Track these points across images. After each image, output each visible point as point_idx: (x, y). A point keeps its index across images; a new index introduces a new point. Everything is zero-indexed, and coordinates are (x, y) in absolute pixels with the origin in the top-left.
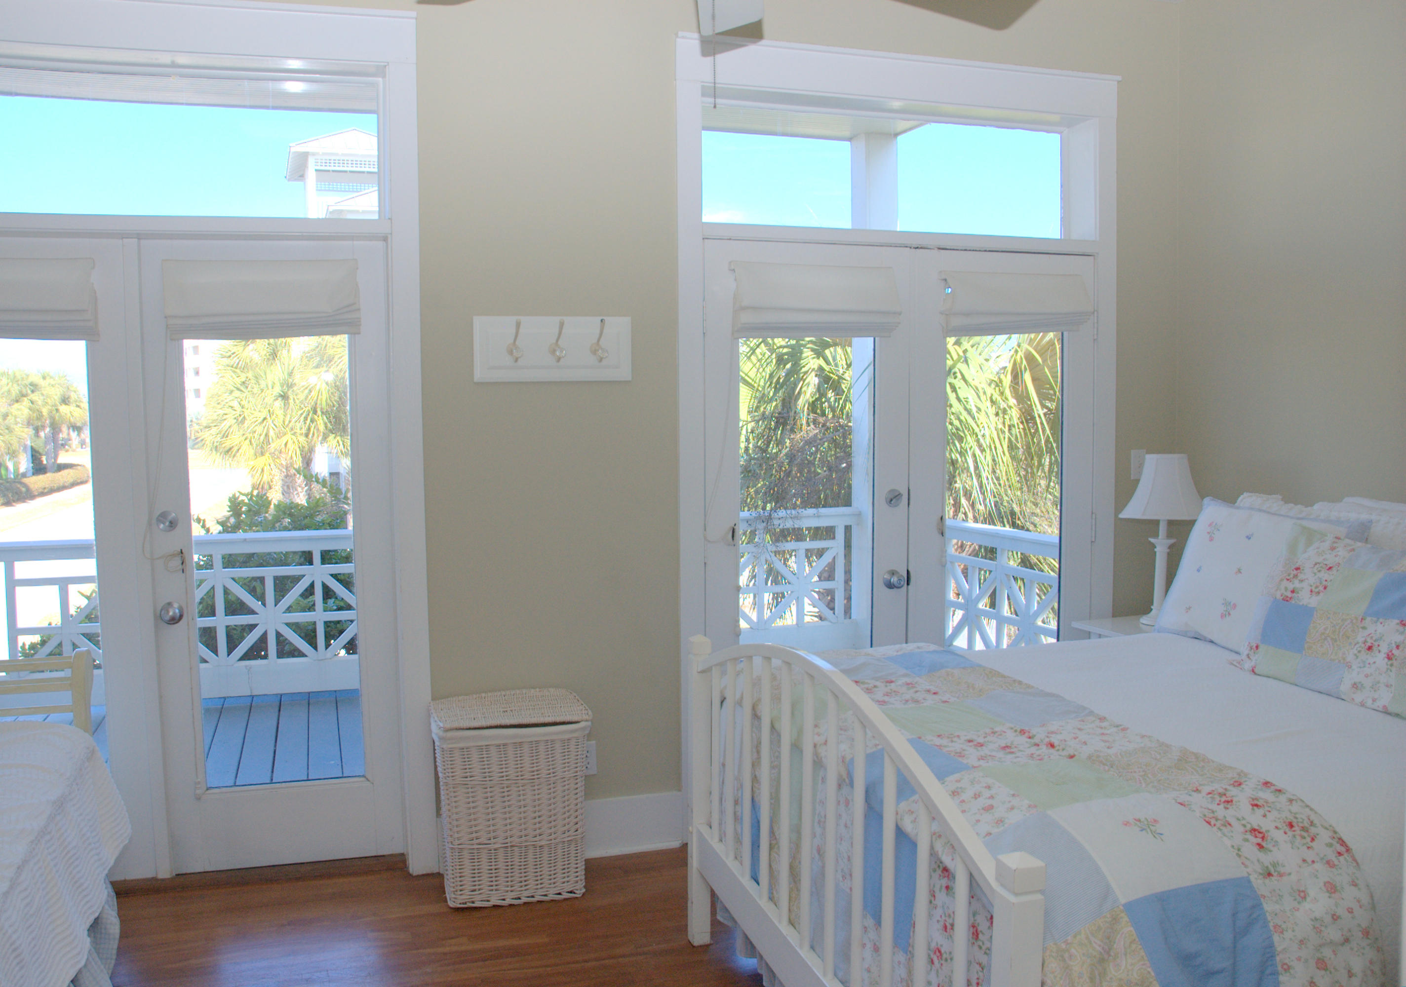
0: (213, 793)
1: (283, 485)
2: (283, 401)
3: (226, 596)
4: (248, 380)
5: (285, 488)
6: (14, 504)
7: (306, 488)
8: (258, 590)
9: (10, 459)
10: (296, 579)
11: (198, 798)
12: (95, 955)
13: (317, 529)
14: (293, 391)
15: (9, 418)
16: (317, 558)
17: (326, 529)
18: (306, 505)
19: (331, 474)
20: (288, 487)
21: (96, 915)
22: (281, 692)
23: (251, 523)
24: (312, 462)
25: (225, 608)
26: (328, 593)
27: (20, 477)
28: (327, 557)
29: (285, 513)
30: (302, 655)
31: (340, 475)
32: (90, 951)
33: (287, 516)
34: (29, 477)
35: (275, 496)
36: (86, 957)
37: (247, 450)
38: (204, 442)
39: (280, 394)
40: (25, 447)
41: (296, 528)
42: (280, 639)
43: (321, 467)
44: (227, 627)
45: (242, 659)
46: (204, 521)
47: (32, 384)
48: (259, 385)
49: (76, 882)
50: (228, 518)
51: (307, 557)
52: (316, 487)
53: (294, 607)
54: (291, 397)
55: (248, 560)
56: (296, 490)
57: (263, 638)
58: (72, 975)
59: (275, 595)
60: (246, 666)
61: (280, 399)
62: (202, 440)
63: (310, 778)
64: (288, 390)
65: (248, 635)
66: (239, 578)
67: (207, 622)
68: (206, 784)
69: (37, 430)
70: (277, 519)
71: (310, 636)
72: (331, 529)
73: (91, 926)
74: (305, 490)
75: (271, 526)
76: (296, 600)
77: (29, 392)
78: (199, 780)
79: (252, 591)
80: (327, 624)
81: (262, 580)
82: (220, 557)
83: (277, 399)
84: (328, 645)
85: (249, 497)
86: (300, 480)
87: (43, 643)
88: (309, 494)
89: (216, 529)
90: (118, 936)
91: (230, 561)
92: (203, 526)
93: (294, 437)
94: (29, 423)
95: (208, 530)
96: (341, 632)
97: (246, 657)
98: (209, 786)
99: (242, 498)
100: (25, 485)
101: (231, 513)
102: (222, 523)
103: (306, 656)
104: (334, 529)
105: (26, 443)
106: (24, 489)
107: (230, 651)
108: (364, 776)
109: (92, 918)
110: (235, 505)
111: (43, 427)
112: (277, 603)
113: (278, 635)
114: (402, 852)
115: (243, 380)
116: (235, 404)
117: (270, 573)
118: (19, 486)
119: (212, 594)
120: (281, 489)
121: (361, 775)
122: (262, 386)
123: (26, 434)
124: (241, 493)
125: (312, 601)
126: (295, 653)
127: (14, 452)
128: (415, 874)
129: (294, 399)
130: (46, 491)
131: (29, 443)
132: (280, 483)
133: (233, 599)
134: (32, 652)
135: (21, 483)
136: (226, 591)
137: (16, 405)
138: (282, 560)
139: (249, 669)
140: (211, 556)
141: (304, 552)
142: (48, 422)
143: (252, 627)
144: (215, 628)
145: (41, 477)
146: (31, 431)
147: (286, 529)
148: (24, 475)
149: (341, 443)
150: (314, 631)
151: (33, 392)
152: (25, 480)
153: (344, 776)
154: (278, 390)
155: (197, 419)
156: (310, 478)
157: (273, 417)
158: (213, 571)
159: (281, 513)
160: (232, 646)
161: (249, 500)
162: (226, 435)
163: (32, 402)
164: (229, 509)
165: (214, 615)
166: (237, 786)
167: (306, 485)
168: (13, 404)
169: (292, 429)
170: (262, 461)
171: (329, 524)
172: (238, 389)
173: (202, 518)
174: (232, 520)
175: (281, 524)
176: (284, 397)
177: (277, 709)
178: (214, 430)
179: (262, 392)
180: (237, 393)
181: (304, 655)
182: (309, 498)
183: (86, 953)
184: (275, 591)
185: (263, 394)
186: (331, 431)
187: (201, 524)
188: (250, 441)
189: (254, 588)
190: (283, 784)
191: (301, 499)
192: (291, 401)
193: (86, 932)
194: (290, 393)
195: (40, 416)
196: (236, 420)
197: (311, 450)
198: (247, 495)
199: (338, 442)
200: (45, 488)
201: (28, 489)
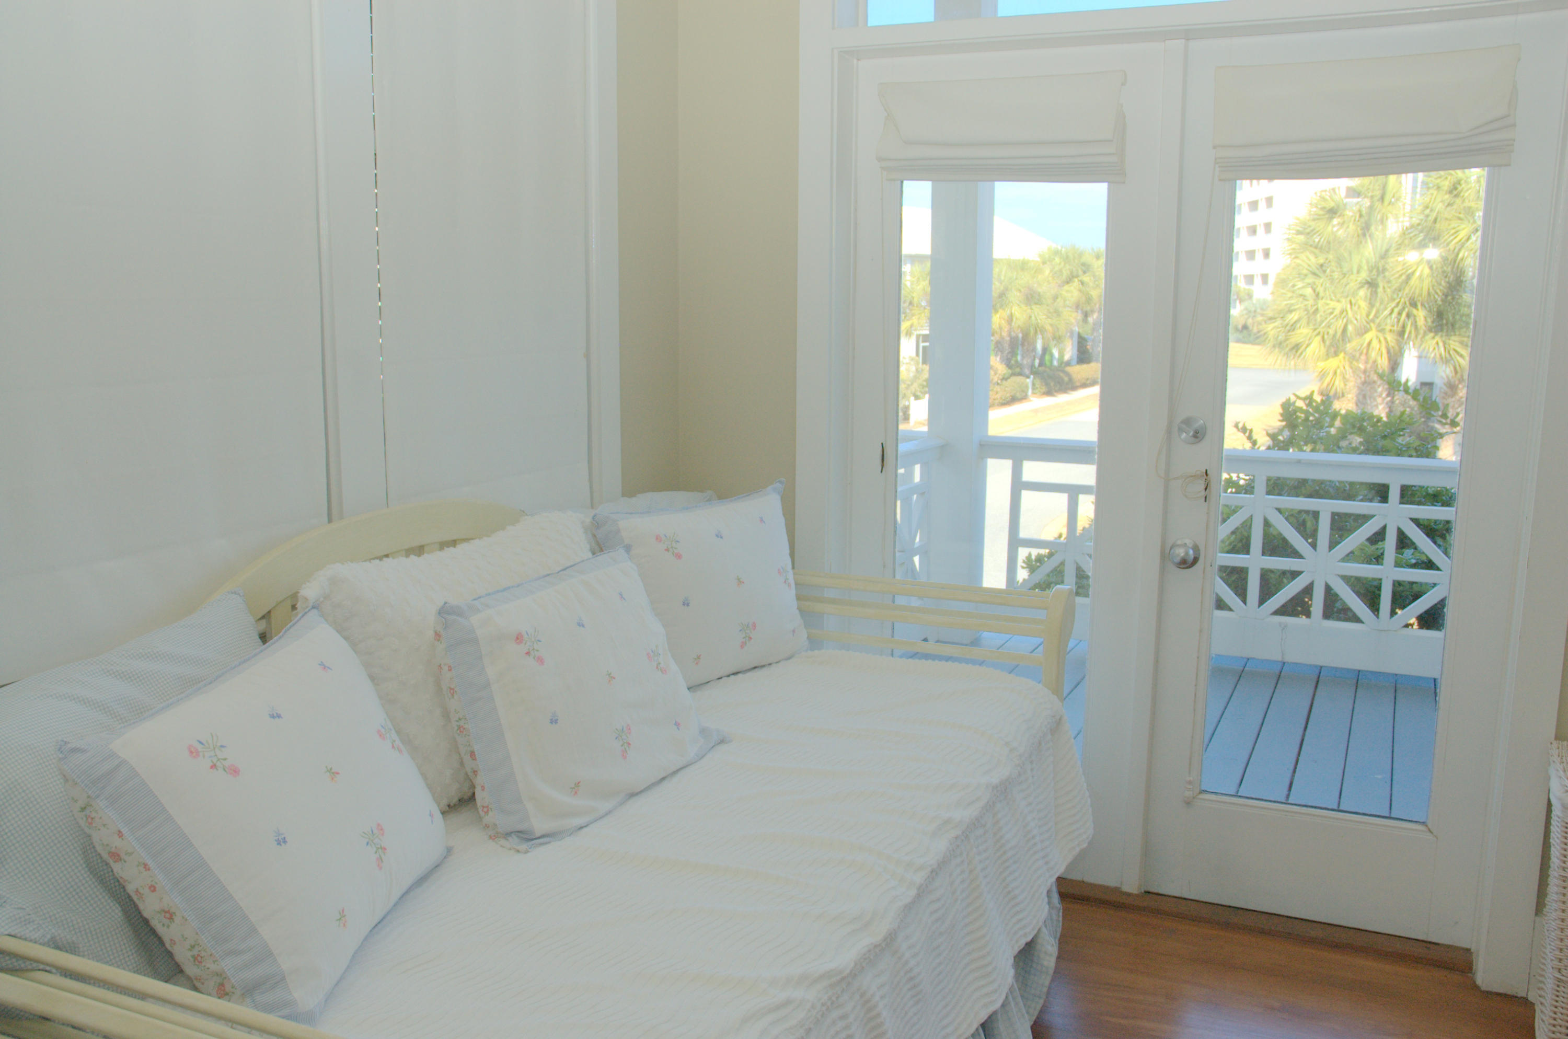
0: (1204, 799)
1: (1359, 394)
2: (1370, 290)
3: (1266, 528)
4: (1327, 261)
5: (1361, 397)
6: (1055, 394)
7: (1389, 399)
8: (1309, 524)
9: (1055, 346)
10: (1364, 518)
11: (1188, 803)
12: (1017, 993)
13: (1399, 455)
14: (1384, 277)
15: (1058, 300)
16: (1394, 494)
17: (1410, 456)
18: (1385, 419)
19: (1423, 384)
20: (1364, 397)
21: (1029, 939)
22: (1321, 664)
23: (1307, 436)
24: (1399, 368)
25: (1263, 544)
26: (1403, 542)
27: (1063, 365)
28: (1408, 495)
29: (1354, 427)
30: (1357, 619)
31: (1434, 385)
32: (1011, 990)
33: (1355, 430)
34: (1072, 366)
35: (1345, 405)
36: (1003, 996)
37: (1315, 347)
38: (1265, 336)
39: (1366, 280)
40: (1072, 333)
41: (1367, 451)
42: (1330, 596)
43: (1409, 372)
44: (1262, 569)
45: (1277, 612)
46: (1251, 431)
47: (1083, 264)
48: (1341, 268)
49: (1009, 892)
50: (1281, 431)
51: (1382, 492)
52: (1399, 397)
53: (1356, 553)
54: (1381, 285)
55: (1299, 487)
56: (1375, 400)
57: (1308, 590)
58: (983, 1017)
59: (1331, 535)
60: (1280, 624)
61: (1366, 286)
62: (1265, 334)
63: (1341, 808)
64: (1378, 275)
65: (1289, 583)
66: (1286, 509)
67: (1237, 560)
68: (1200, 785)
69: (1086, 315)
70: (1343, 435)
71: (1371, 596)
72: (1418, 456)
73: (1020, 952)
74: (1385, 401)
75: (1333, 445)
76: (1361, 544)
77: (1080, 272)
78: (1191, 778)
79: (1301, 527)
80: (1397, 584)
81: (1316, 515)
82: (1264, 478)
83: (1362, 287)
84: (1393, 613)
85: (1307, 402)
86: (1381, 389)
87: (1051, 555)
88: (1390, 407)
89: (1263, 441)
90: (1051, 972)
91: (1276, 487)
92: (1249, 438)
93: (1380, 335)
94: (1077, 306)
95: (1254, 443)
96: (1416, 597)
97: (1283, 611)
98: (1203, 788)
99: (1300, 404)
100: (1068, 374)
101: (1284, 423)
102: (1273, 437)
103: (1362, 622)
104: (1422, 457)
105: (1074, 329)
106: (1066, 379)
107: (1262, 601)
108: (1423, 823)
109: (1022, 943)
110: (1289, 413)
111: (1092, 311)
112: (1332, 545)
113: (1328, 589)
114: (1469, 947)
115: (1321, 261)
116: (1308, 291)
117: (1326, 507)
118: (1062, 375)
119: (1249, 524)
120: (1355, 398)
121: (1421, 821)
122: (1345, 270)
123: (1072, 318)
124: (1298, 397)
125: (1381, 548)
126: (1347, 615)
127: (1060, 338)
128: (1483, 988)
129: (1384, 288)
130: (1088, 382)
131: (1076, 329)
132: (1355, 391)
133: (1275, 533)
134: (1038, 564)
135: (1063, 371)
136: (1267, 523)
137: (1066, 287)
138: (1346, 492)
139: (1284, 627)
140: (1254, 476)
141: (1379, 485)
142: (1097, 306)
143: (1295, 574)
144: (1247, 568)
145: (1085, 366)
146: (1080, 316)
147: (1354, 450)
148: (1068, 364)
149: (1441, 344)
150: (1379, 588)
151: (1084, 272)
152: (1068, 369)
153: (1393, 815)
154: (1364, 275)
155: (1262, 309)
156: (1394, 385)
157: (1355, 308)
158: (1252, 496)
159: (1348, 427)
160: (1266, 594)
161: (1307, 405)
162: (1293, 327)
163: (1082, 283)
164: (1281, 418)
165: (1248, 553)
166: (1240, 797)
167: (1388, 395)
168: (1063, 286)
169: (1379, 325)
170: (1333, 363)
171: (1416, 449)
172: (1314, 274)
173: (1248, 427)
174: (1286, 433)
175: (1350, 444)
176: (1372, 284)
177: (1314, 684)
178: (1278, 323)
179: (1344, 277)
180: (1310, 279)
181: (1358, 620)
182: (1391, 411)
183: (1005, 990)
184: (1332, 529)
185: (1345, 279)
186: (1430, 330)
187: (1247, 434)
188: (1323, 337)
189: (1304, 521)
190: (1304, 808)
191: (1380, 411)
192: (1380, 290)
193: (1011, 961)
194: (1380, 280)
195: (1089, 300)
196: (1306, 312)
197: (1401, 353)
198: (1304, 399)
199: (1437, 343)
200: (1087, 379)
201: (1071, 380)
